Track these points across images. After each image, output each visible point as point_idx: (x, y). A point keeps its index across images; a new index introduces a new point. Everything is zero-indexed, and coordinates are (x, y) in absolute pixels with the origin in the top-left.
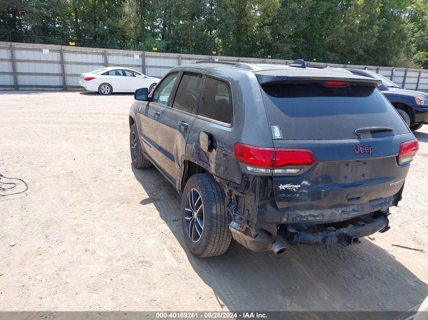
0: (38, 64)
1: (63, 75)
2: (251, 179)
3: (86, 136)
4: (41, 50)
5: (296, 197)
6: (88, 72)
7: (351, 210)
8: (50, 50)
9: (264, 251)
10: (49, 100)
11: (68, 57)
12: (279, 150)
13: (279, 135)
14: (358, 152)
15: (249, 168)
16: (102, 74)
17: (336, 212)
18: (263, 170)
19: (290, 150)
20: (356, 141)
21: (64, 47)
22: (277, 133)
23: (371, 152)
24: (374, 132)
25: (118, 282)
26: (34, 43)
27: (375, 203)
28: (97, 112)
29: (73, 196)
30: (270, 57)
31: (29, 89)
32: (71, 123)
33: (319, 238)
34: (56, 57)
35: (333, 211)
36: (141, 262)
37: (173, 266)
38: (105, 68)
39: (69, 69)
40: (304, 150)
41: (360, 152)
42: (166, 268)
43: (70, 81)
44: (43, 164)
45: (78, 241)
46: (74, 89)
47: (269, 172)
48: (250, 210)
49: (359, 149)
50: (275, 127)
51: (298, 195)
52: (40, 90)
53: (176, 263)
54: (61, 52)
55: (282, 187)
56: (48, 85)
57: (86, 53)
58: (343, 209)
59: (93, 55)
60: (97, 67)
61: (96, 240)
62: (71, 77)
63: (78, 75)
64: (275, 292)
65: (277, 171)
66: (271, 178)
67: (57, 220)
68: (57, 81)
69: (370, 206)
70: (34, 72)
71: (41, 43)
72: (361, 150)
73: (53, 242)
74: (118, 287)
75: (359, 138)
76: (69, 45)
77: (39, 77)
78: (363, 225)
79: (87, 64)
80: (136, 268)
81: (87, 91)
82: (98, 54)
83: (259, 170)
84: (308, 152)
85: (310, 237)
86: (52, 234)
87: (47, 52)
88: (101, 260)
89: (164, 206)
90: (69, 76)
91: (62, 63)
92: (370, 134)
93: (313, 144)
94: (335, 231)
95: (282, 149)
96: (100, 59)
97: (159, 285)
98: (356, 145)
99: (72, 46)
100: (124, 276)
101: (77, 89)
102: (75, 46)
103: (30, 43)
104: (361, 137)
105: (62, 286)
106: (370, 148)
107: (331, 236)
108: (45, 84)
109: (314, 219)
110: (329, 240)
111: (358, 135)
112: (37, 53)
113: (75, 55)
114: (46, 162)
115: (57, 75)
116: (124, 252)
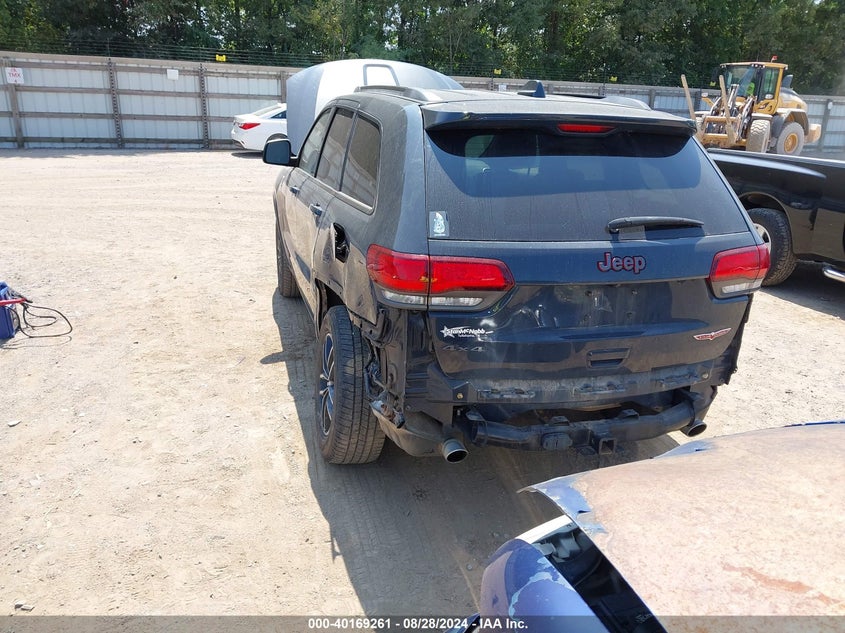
0: (159, 98)
1: (204, 119)
2: (393, 317)
3: (214, 235)
4: (163, 71)
5: (476, 352)
6: (250, 113)
7: (604, 384)
8: (180, 71)
9: (431, 455)
10: (170, 166)
11: (214, 84)
12: (438, 258)
13: (443, 230)
14: (608, 267)
15: (389, 295)
16: (273, 117)
17: (569, 387)
18: (414, 299)
19: (459, 259)
20: (607, 245)
21: (205, 65)
22: (439, 225)
23: (637, 267)
24: (652, 229)
25: (169, 501)
26: (153, 57)
27: (663, 375)
28: (249, 189)
29: (149, 344)
30: (615, 79)
31: (143, 145)
32: (194, 210)
33: (530, 436)
34: (190, 84)
35: (563, 385)
36: (224, 468)
37: (280, 478)
38: (280, 104)
39: (216, 108)
40: (487, 261)
41: (612, 268)
42: (266, 482)
43: (217, 131)
44: (116, 285)
45: (127, 423)
46: (223, 146)
47: (422, 302)
48: (395, 375)
49: (609, 259)
50: (438, 214)
51: (480, 348)
52: (161, 149)
53: (287, 474)
54: (201, 75)
55: (447, 332)
56: (175, 138)
57: (247, 76)
58: (584, 381)
59: (259, 80)
60: (266, 102)
61: (160, 425)
62: (217, 123)
63: (230, 119)
64: (456, 541)
65: (436, 301)
66: (425, 313)
67: (105, 385)
68: (193, 131)
69: (652, 380)
70: (152, 114)
71: (167, 58)
72: (615, 264)
73: (83, 423)
74: (166, 509)
75: (615, 240)
76: (215, 61)
77: (161, 124)
78: (635, 417)
79: (247, 97)
80: (213, 478)
81: (244, 149)
82: (270, 77)
83: (408, 299)
84: (494, 265)
85: (513, 434)
86: (86, 408)
87: (174, 75)
88: (153, 460)
89: (307, 368)
90: (215, 120)
91: (202, 95)
92: (643, 233)
93: (508, 250)
94: (567, 424)
95: (445, 259)
96: (272, 87)
97: (241, 510)
98: (605, 253)
99: (220, 65)
100: (186, 492)
101: (229, 146)
102: (228, 61)
103: (147, 57)
104: (620, 237)
105: (71, 501)
106: (637, 260)
107: (555, 434)
108: (170, 137)
109: (515, 397)
110: (550, 440)
111: (613, 232)
112: (156, 77)
113: (227, 80)
114: (124, 282)
115: (192, 118)
116: (200, 449)
